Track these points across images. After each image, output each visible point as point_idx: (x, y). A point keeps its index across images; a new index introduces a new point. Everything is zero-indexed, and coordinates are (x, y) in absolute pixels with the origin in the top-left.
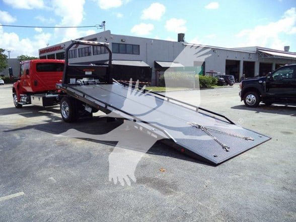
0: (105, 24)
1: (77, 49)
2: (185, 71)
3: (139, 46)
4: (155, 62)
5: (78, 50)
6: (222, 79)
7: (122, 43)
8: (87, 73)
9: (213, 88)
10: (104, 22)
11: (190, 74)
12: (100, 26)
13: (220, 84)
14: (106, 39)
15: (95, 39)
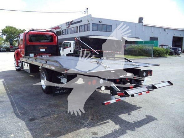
0: (88, 10)
2: (145, 44)
3: (111, 25)
4: (122, 37)
5: (69, 29)
6: (172, 50)
7: (100, 23)
8: (41, 50)
9: (166, 57)
10: (87, 9)
11: (149, 46)
12: (85, 12)
13: (171, 54)
14: (88, 21)
15: (81, 21)
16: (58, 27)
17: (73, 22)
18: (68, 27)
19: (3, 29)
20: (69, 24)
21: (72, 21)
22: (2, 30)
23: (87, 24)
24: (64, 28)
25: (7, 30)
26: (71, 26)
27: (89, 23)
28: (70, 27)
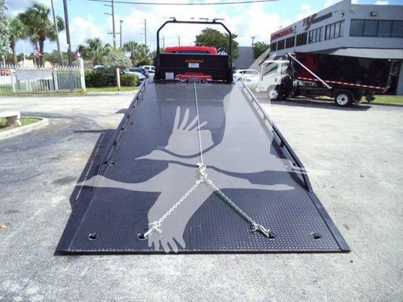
1: (308, 31)
5: (308, 33)
7: (372, 18)
14: (343, 14)
15: (330, 15)
16: (291, 28)
17: (316, 18)
18: (307, 29)
19: (198, 35)
20: (310, 21)
21: (315, 15)
22: (197, 37)
23: (340, 22)
24: (300, 30)
25: (204, 37)
26: (313, 26)
27: (343, 19)
28: (310, 29)
